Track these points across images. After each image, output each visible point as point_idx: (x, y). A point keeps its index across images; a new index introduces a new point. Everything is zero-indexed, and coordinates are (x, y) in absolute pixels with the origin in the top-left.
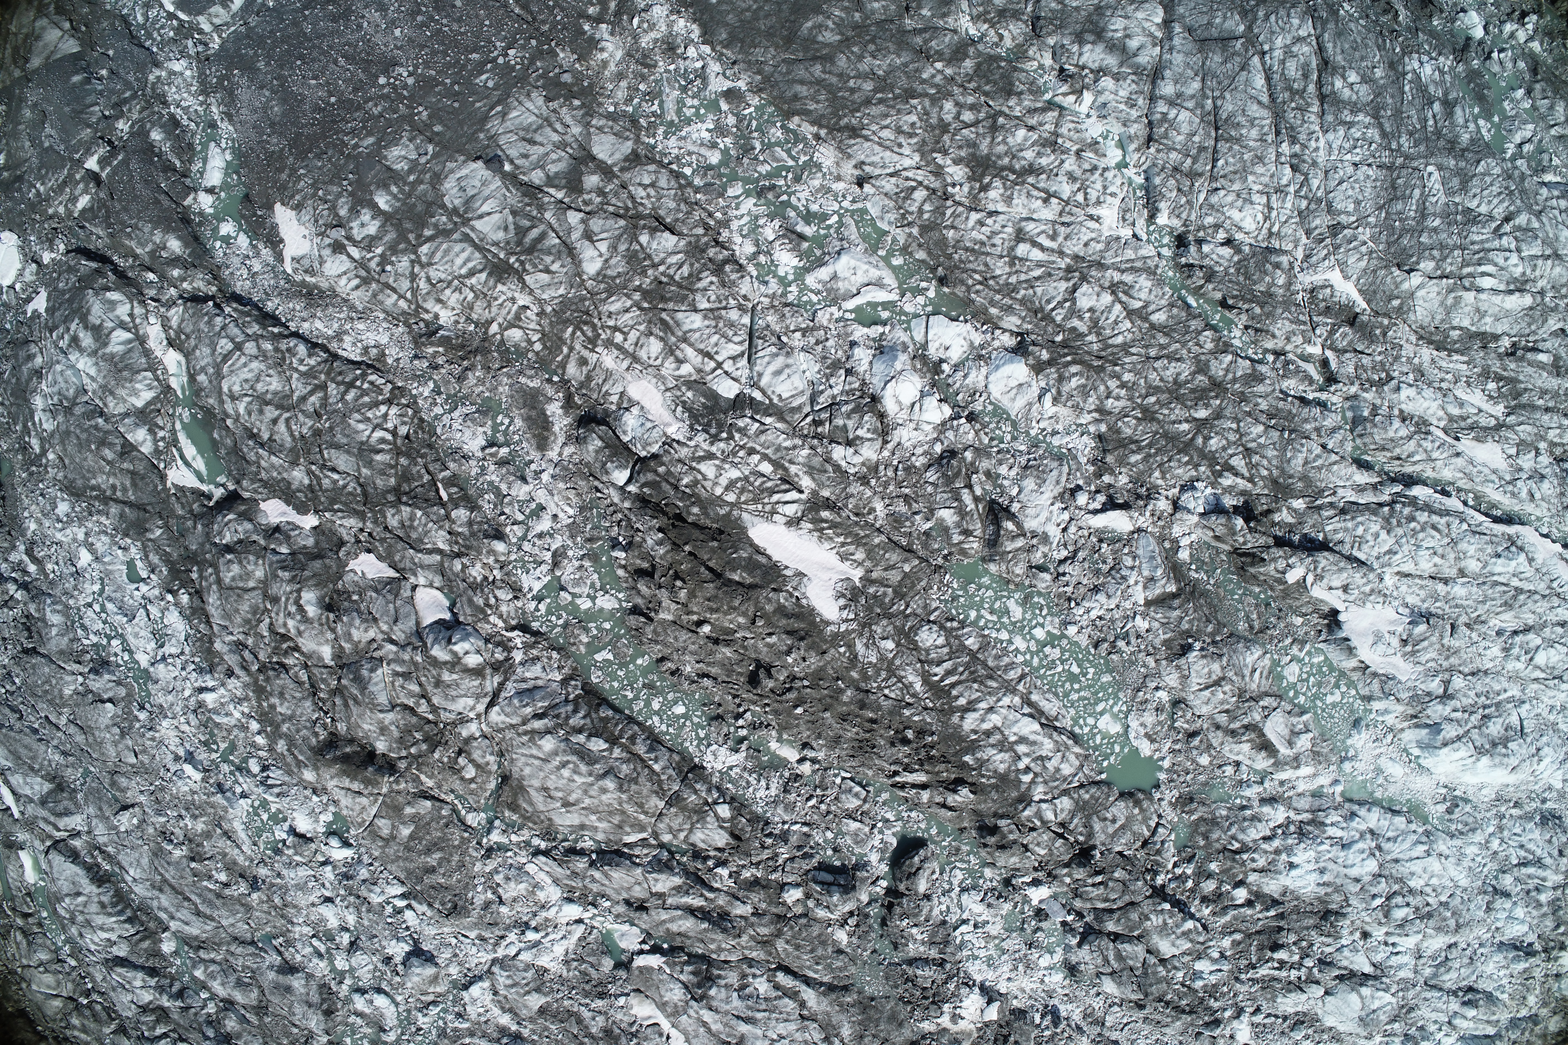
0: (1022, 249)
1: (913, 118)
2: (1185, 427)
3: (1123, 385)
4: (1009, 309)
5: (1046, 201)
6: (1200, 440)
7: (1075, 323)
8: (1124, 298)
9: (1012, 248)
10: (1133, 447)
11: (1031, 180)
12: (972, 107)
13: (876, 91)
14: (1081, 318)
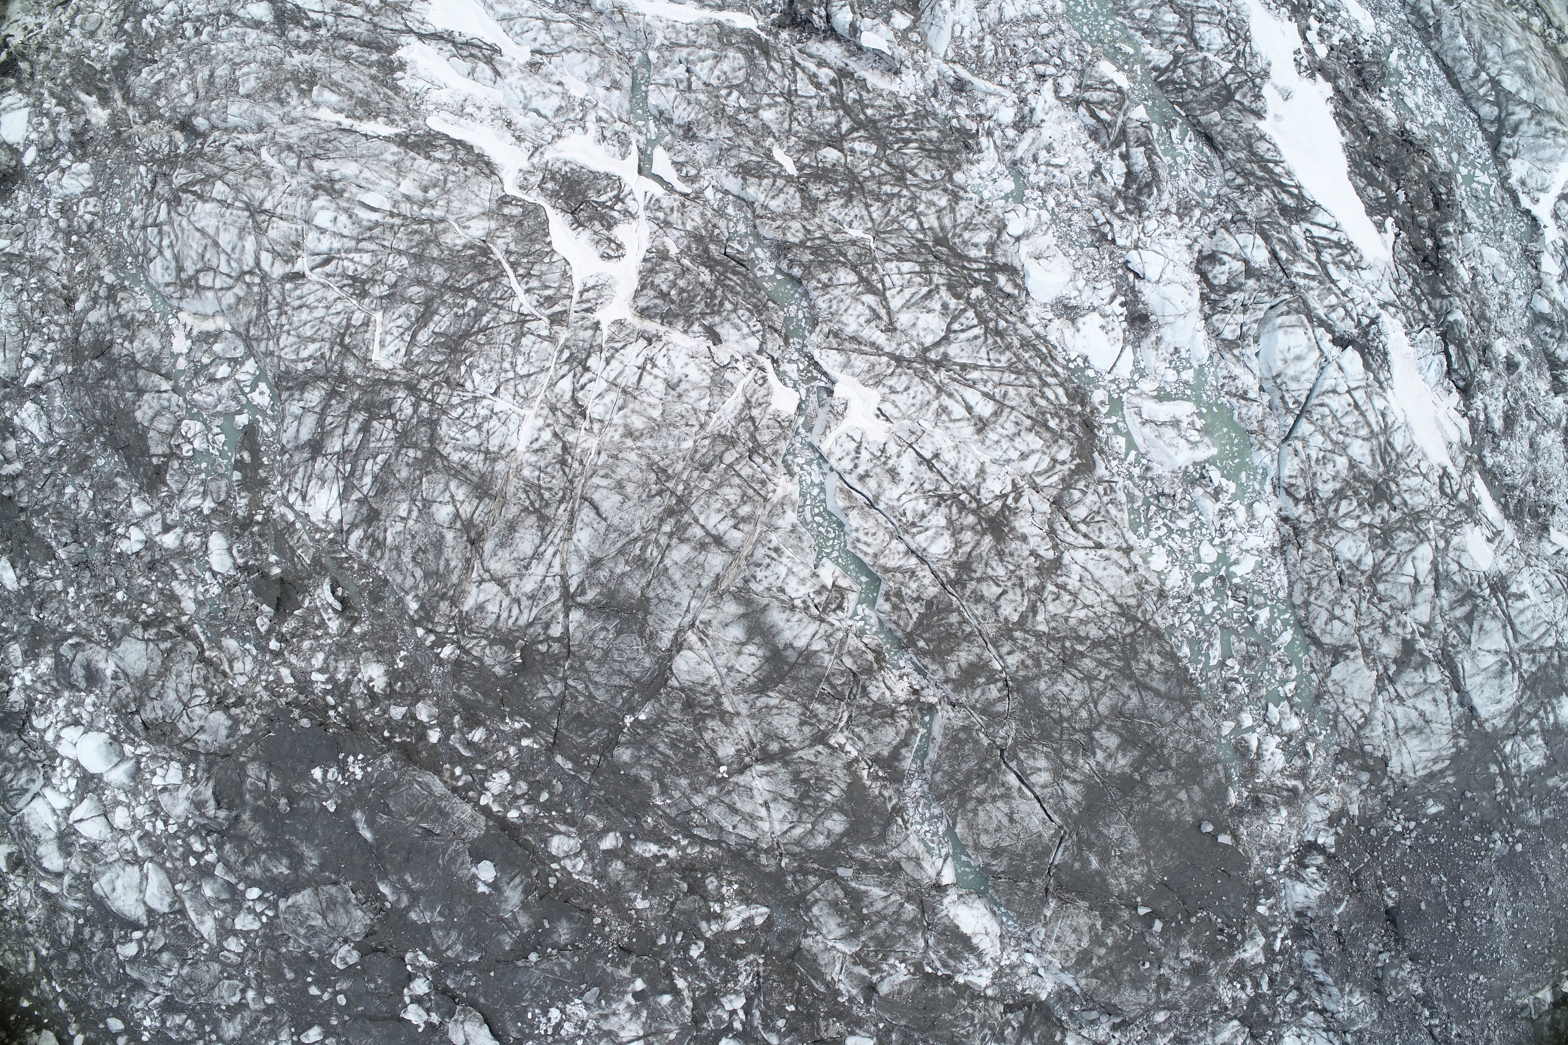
0: (985, 409)
1: (1053, 608)
2: (858, 146)
3: (917, 216)
4: (1026, 344)
5: (936, 456)
6: (845, 126)
7: (953, 303)
8: (883, 313)
9: (996, 414)
10: (928, 146)
11: (945, 489)
12: (979, 599)
13: (1082, 655)
14: (945, 306)
